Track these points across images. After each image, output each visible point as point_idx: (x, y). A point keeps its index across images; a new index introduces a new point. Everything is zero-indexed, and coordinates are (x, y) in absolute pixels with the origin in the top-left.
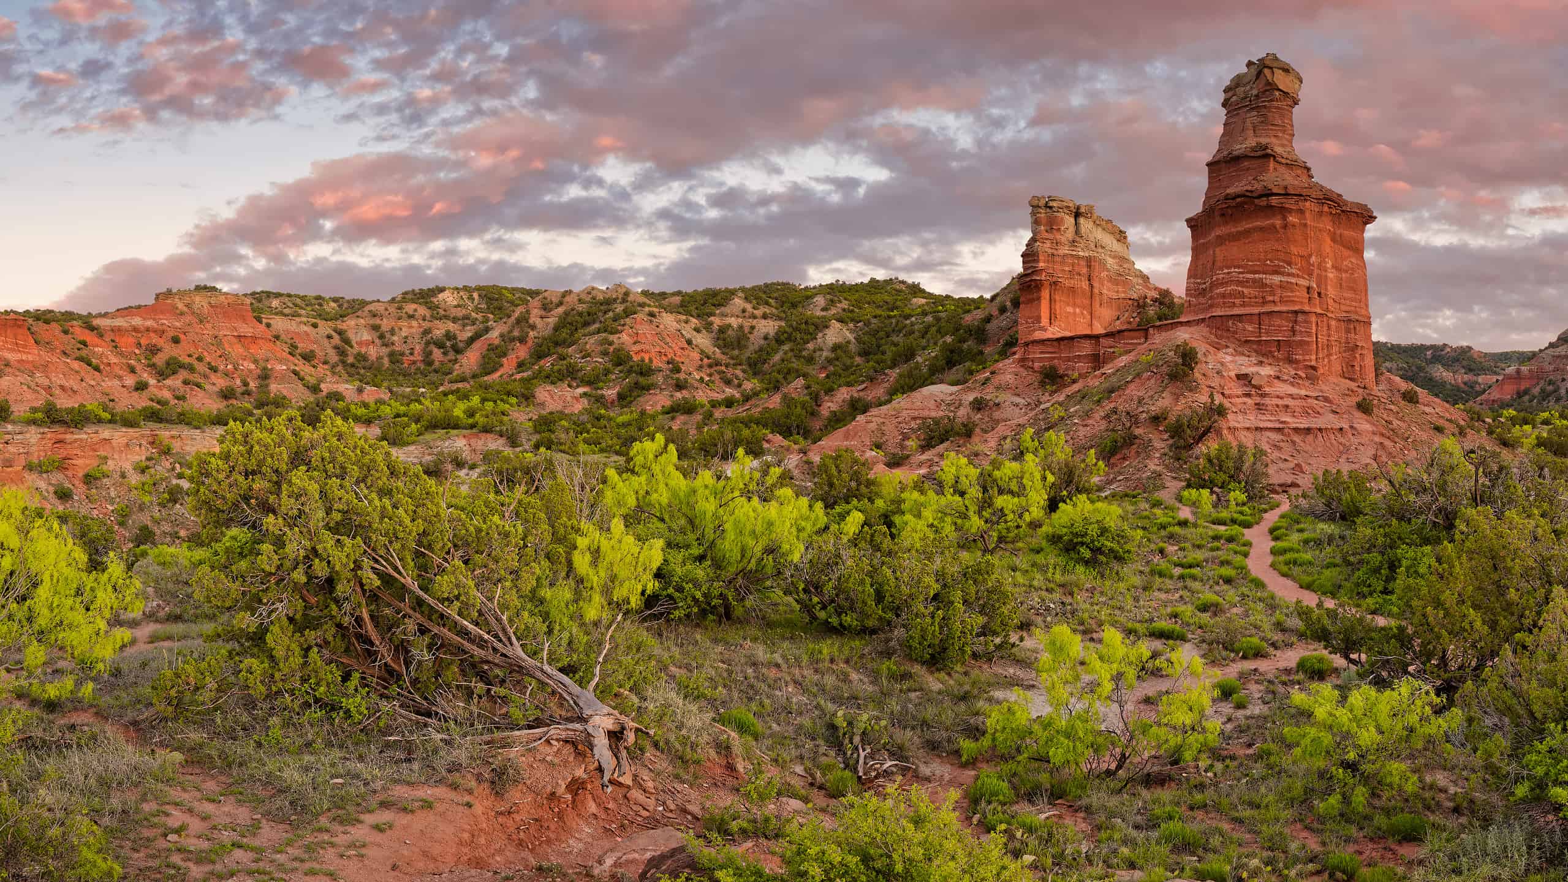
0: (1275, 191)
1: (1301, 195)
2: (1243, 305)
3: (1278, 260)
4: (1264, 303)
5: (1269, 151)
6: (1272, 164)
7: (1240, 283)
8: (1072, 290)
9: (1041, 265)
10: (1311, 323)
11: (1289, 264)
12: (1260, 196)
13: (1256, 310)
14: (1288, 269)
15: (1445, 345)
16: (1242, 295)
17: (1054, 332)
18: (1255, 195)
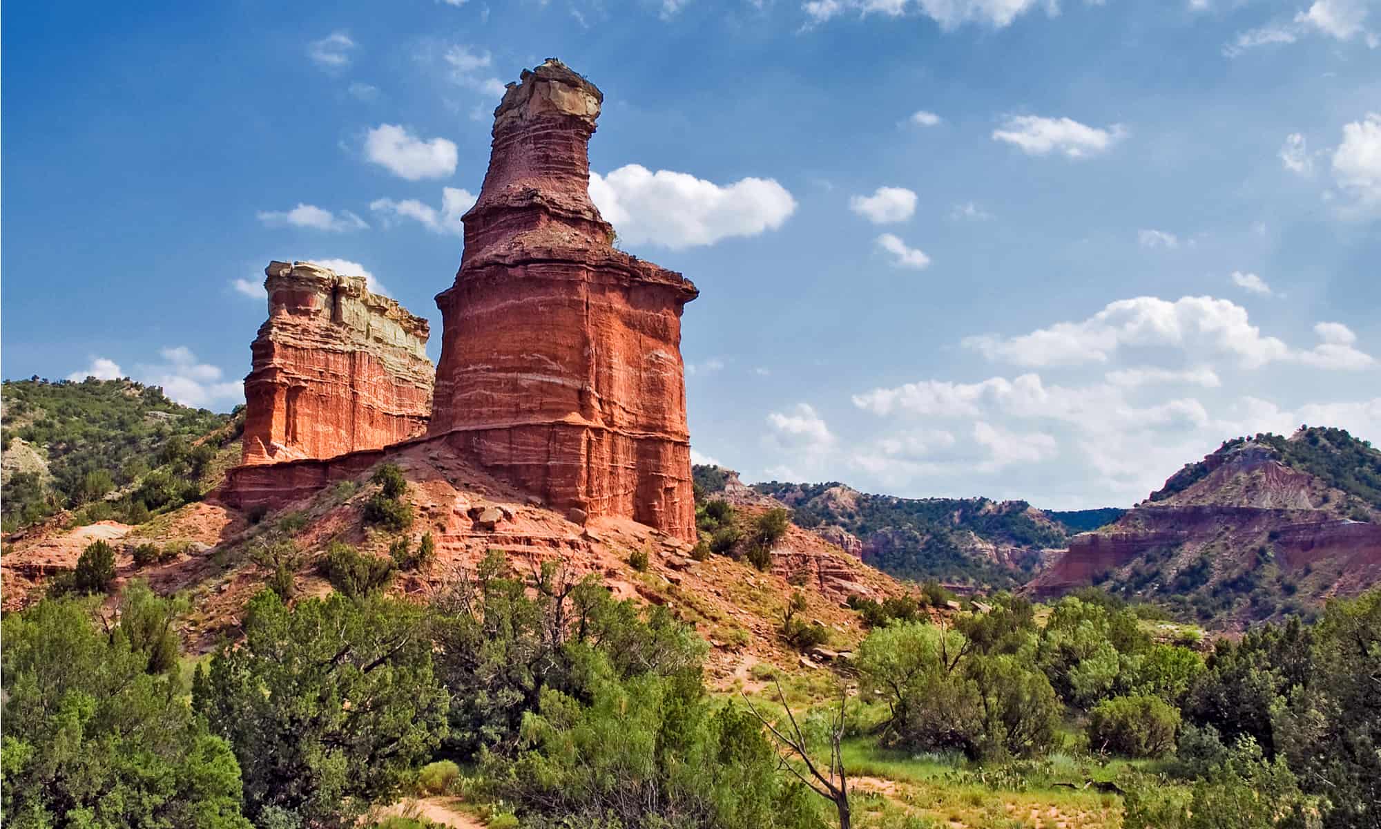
0: (534, 255)
1: (572, 261)
2: (494, 415)
3: (538, 351)
4: (518, 413)
5: (537, 200)
6: (544, 218)
7: (487, 384)
8: (321, 399)
9: (277, 361)
10: (579, 440)
11: (555, 358)
12: (516, 264)
13: (506, 423)
14: (555, 366)
15: (983, 501)
16: (488, 401)
17: (287, 453)
18: (507, 261)
